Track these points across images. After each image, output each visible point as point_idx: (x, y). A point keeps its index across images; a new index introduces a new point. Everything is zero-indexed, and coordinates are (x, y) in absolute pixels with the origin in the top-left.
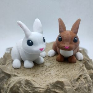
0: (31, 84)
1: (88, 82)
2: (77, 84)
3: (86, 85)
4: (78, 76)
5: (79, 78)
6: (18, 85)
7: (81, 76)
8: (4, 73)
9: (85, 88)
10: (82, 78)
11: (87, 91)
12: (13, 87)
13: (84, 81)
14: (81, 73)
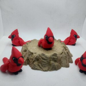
0: (45, 55)
1: (66, 54)
2: (61, 55)
3: (65, 56)
4: (62, 52)
5: (62, 53)
6: (39, 56)
7: (63, 52)
8: (30, 52)
9: (65, 57)
10: (63, 53)
11: (65, 58)
12: (37, 57)
13: (64, 54)
14: (63, 51)
